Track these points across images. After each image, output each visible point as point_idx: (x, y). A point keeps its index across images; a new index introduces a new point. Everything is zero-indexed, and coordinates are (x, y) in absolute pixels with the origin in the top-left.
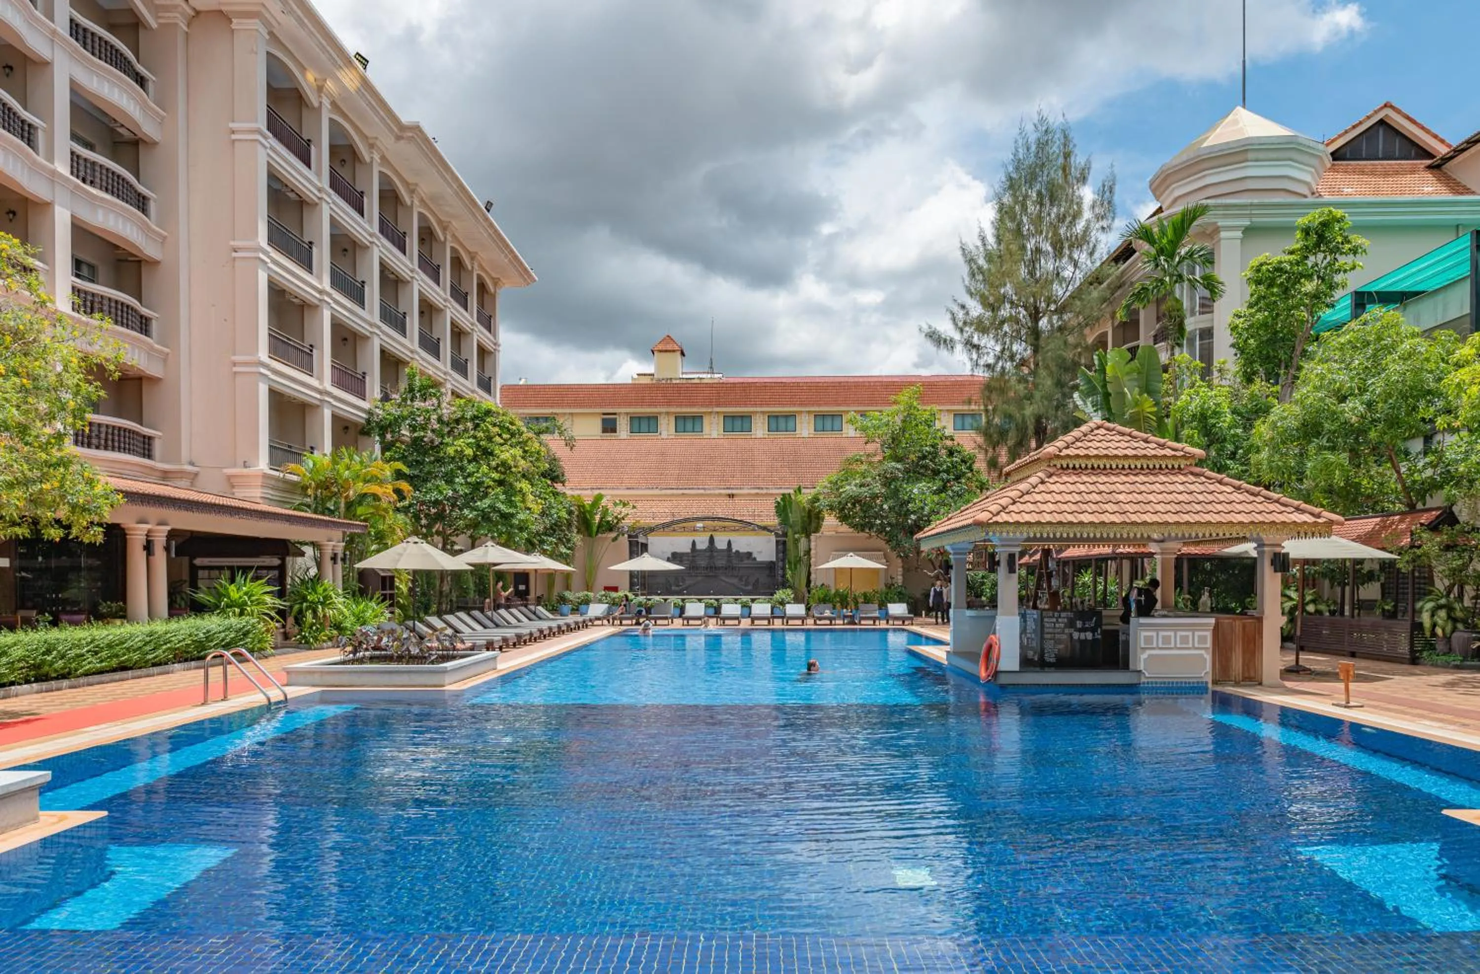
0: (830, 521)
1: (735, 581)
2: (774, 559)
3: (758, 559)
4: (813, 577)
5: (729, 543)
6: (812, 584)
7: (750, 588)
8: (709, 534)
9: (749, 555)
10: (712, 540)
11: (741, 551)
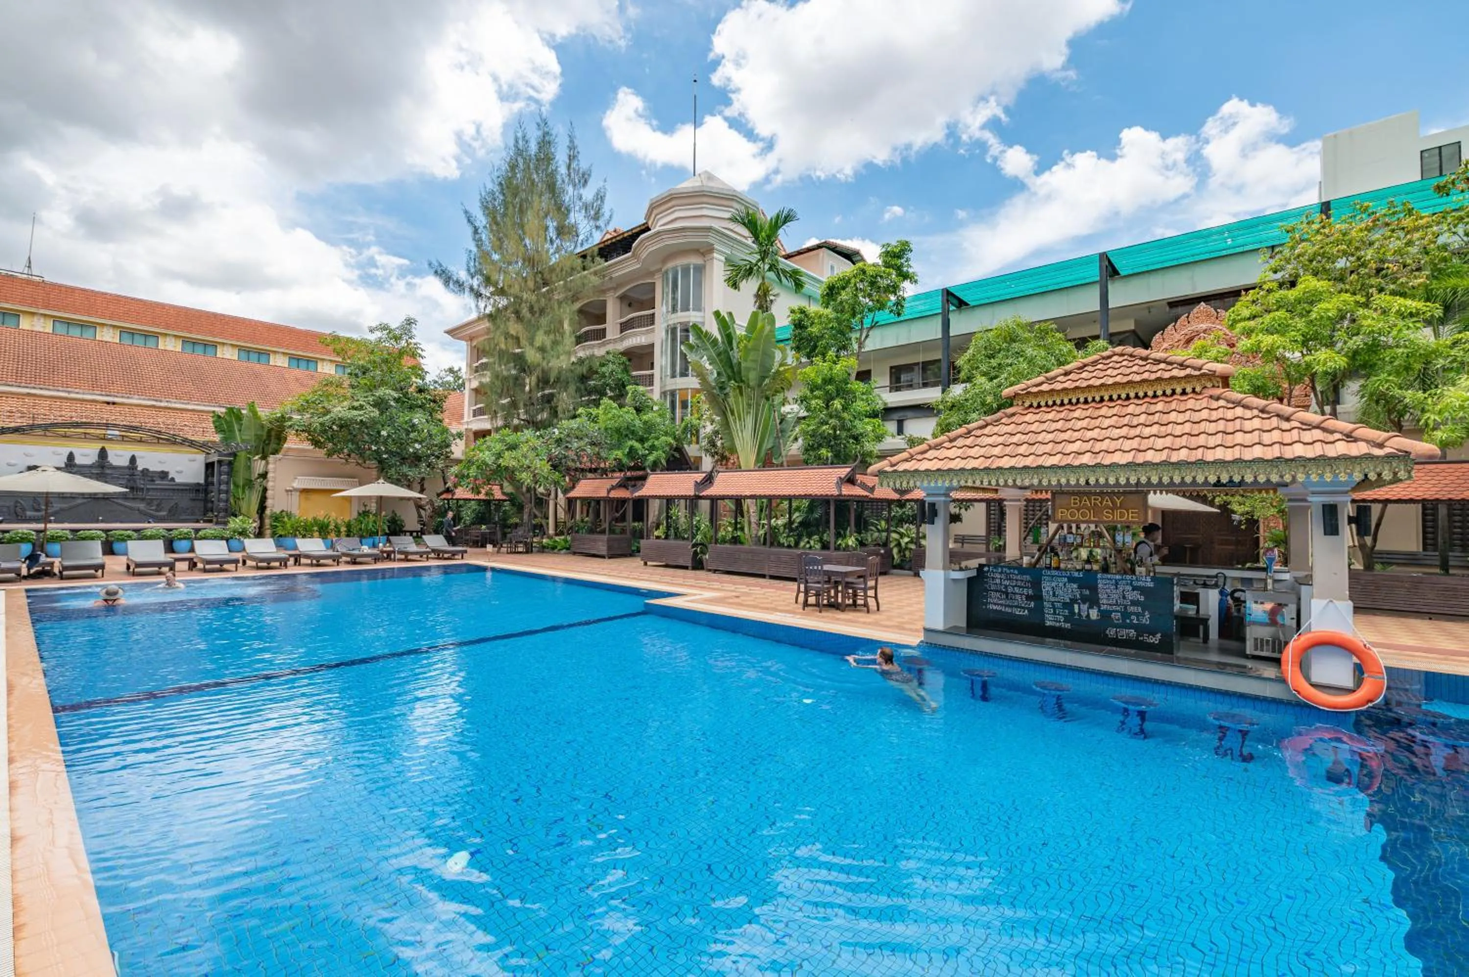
0: (293, 443)
1: (142, 506)
2: (202, 481)
3: (178, 480)
4: (269, 502)
5: (133, 459)
6: (268, 512)
7: (164, 513)
8: (98, 446)
9: (164, 475)
10: (103, 453)
11: (151, 469)
